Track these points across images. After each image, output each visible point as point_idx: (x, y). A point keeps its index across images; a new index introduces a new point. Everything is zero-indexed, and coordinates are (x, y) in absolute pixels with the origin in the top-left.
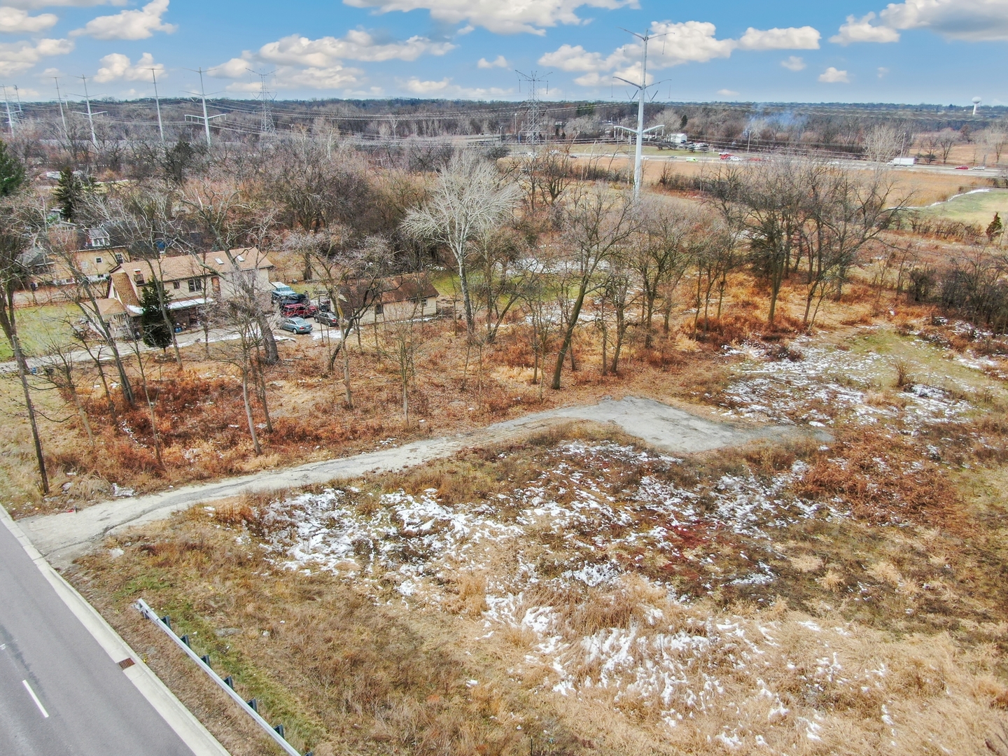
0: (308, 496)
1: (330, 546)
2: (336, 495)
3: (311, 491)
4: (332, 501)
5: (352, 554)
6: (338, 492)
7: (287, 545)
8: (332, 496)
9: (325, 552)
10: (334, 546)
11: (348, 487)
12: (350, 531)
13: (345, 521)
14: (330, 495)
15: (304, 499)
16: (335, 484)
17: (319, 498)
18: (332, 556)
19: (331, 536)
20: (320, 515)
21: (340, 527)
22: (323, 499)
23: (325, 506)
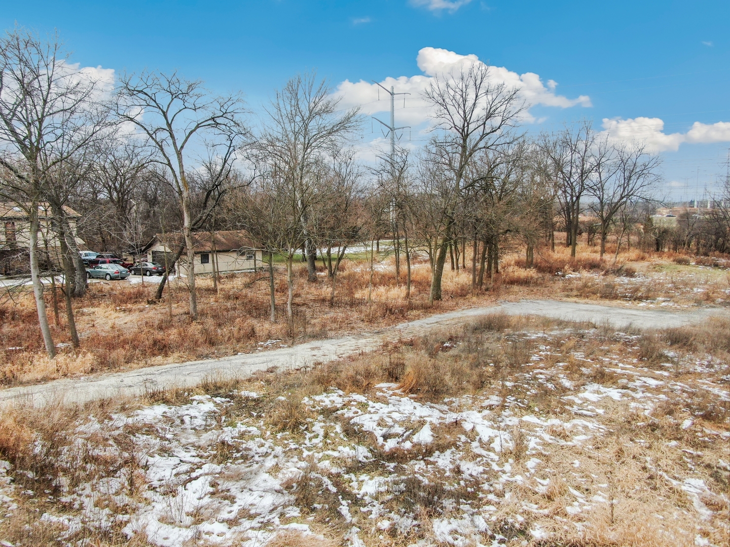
0: (160, 410)
1: (232, 500)
2: (216, 404)
3: (166, 401)
4: (211, 415)
5: (294, 512)
6: (218, 400)
7: (124, 510)
8: (209, 406)
9: (224, 515)
10: (244, 500)
11: (235, 392)
12: (270, 463)
13: (251, 444)
14: (205, 405)
15: (153, 413)
16: (211, 389)
17: (184, 410)
18: (246, 524)
19: (229, 478)
20: (193, 439)
21: (245, 458)
22: (193, 412)
23: (199, 422)
